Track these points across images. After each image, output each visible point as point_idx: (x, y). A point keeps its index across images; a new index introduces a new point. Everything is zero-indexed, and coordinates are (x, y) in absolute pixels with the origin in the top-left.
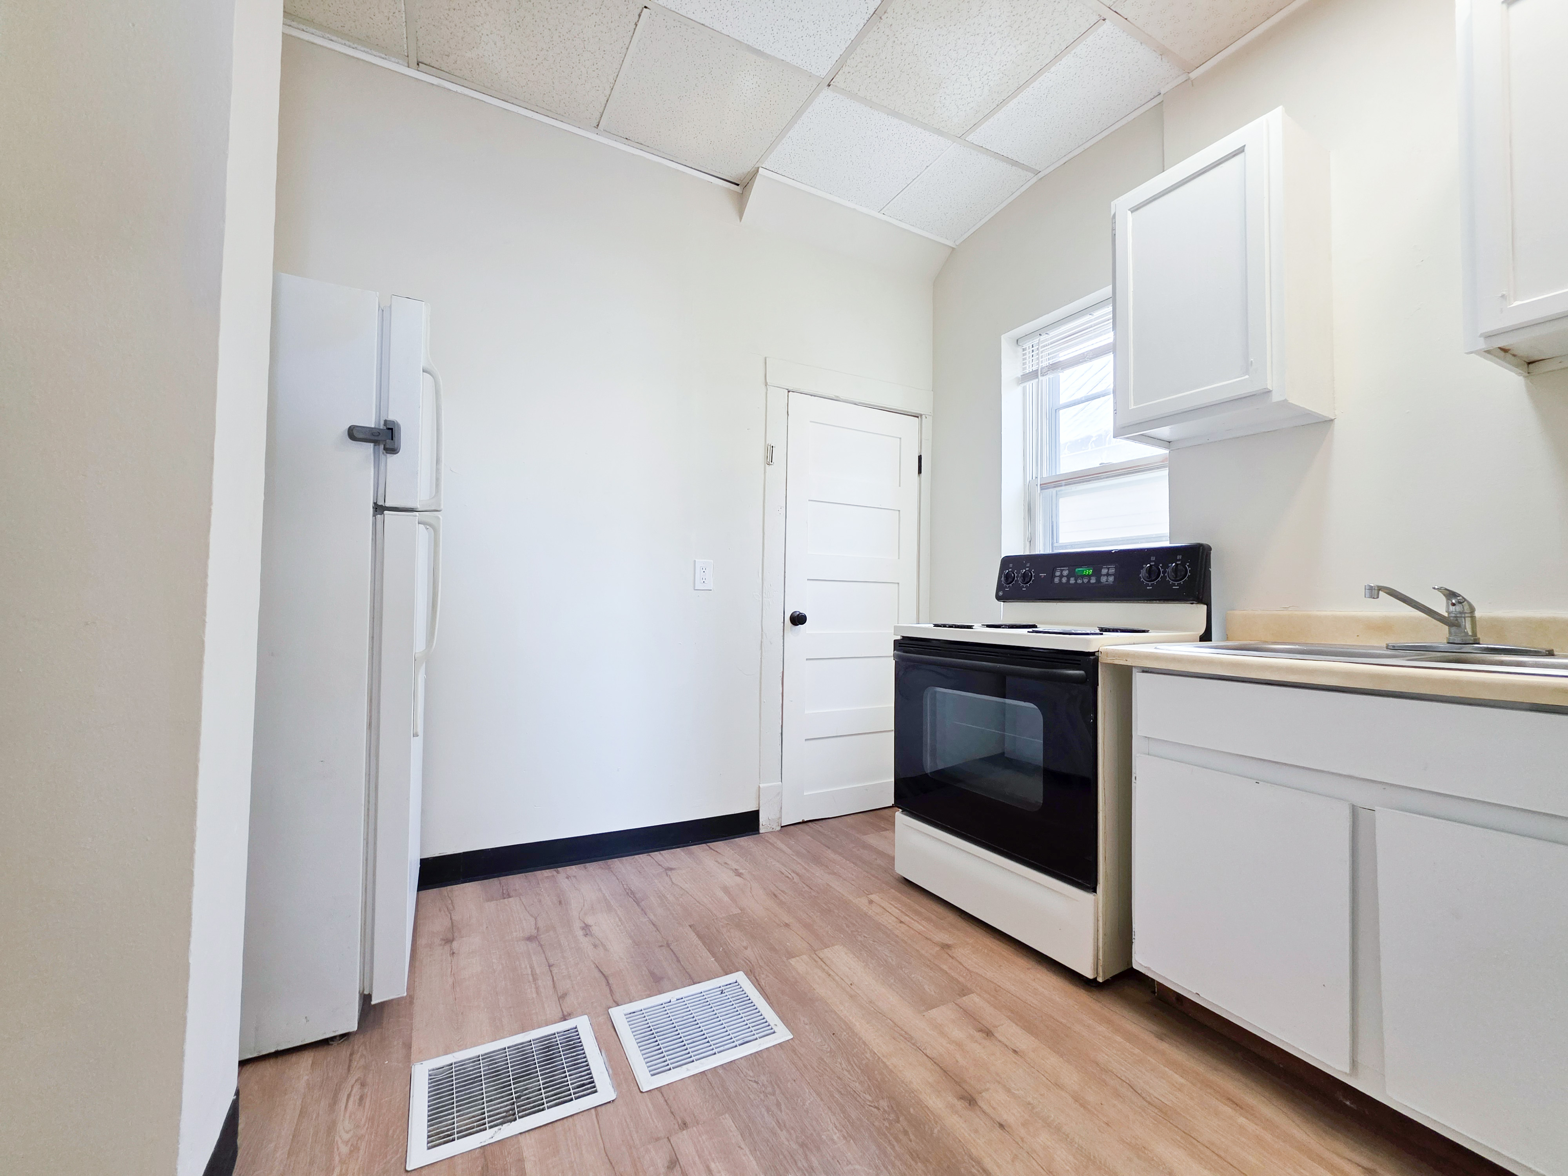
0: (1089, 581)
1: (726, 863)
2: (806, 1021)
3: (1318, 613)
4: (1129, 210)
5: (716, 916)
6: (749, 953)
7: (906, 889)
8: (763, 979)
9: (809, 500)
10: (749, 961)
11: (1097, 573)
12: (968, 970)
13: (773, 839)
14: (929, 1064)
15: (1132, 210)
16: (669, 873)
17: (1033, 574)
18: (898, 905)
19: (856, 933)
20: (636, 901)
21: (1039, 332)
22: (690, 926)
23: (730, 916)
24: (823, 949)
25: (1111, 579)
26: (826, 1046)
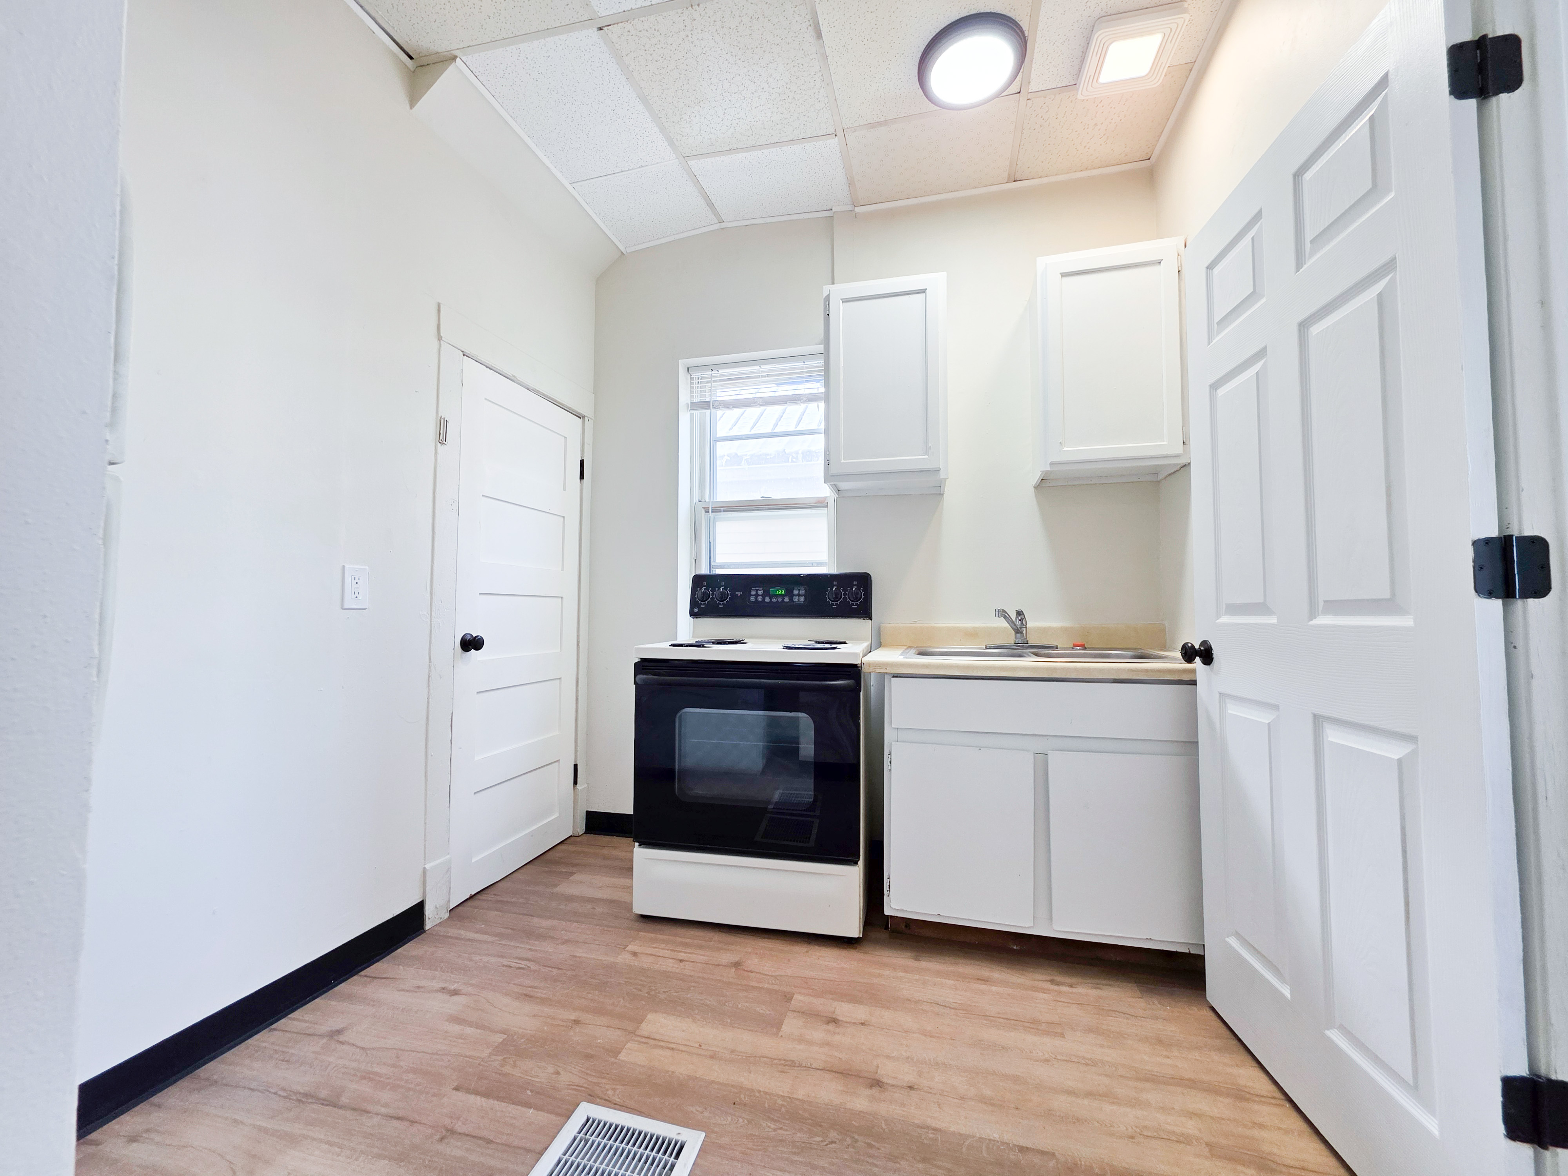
0: (783, 600)
1: (419, 987)
2: (700, 1109)
3: (938, 625)
4: (841, 299)
5: (480, 1058)
6: (565, 1078)
7: (651, 926)
8: (613, 1095)
9: (483, 496)
10: (577, 1086)
11: (790, 593)
12: (772, 976)
13: (453, 932)
14: (828, 1076)
15: (843, 300)
16: (342, 1038)
17: (729, 593)
18: (663, 946)
19: (653, 993)
20: (328, 1103)
21: (712, 367)
22: (457, 1089)
23: (497, 1047)
24: (640, 1026)
25: (802, 599)
26: (741, 1120)
